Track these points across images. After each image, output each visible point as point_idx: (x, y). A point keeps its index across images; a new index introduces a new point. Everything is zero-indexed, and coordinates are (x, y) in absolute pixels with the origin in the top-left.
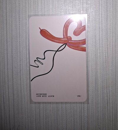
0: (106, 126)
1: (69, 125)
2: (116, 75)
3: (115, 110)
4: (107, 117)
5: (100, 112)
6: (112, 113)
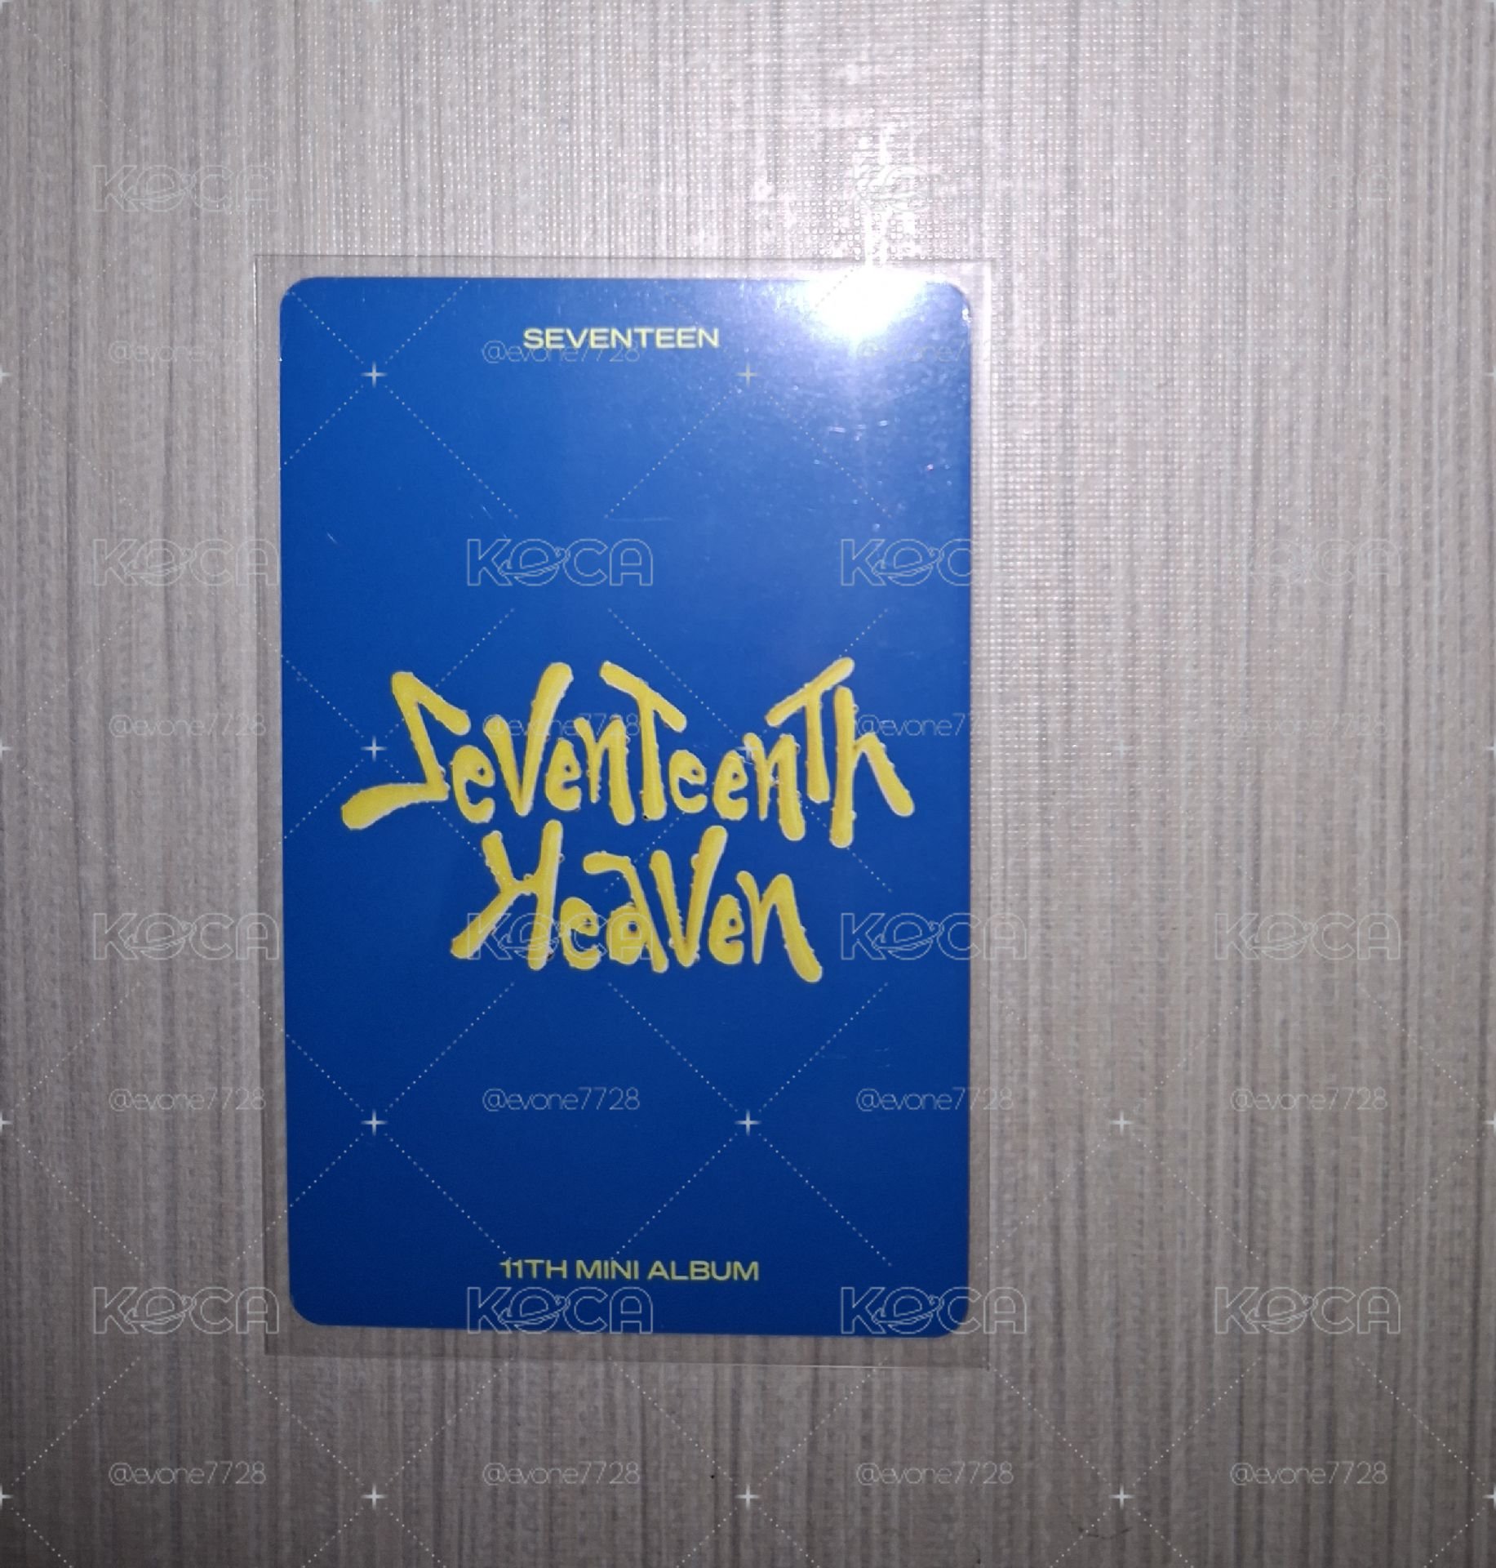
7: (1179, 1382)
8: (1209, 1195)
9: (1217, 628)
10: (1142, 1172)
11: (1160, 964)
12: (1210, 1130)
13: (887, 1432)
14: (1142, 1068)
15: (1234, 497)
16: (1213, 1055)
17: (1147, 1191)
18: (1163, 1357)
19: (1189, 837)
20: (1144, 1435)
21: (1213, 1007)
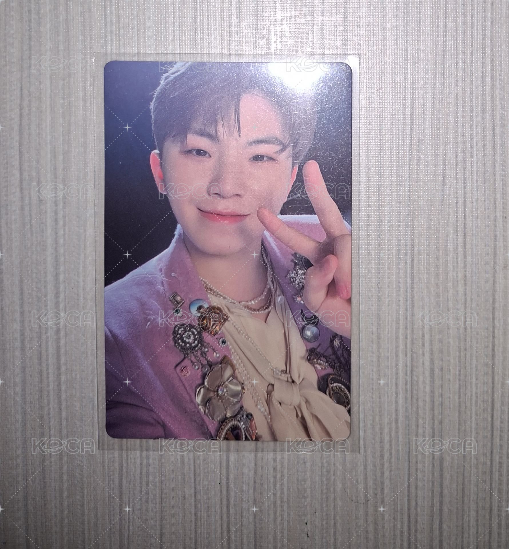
0: (335, 524)
1: (173, 521)
2: (379, 299)
3: (378, 454)
4: (339, 485)
5: (308, 465)
6: (365, 466)
7: (387, 447)
8: (397, 379)
9: (398, 176)
10: (373, 371)
11: (378, 296)
12: (397, 356)
13: (282, 466)
14: (373, 334)
15: (404, 129)
16: (398, 328)
17: (374, 378)
18: (381, 438)
19: (388, 250)
20: (375, 466)
21: (398, 311)
